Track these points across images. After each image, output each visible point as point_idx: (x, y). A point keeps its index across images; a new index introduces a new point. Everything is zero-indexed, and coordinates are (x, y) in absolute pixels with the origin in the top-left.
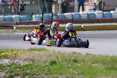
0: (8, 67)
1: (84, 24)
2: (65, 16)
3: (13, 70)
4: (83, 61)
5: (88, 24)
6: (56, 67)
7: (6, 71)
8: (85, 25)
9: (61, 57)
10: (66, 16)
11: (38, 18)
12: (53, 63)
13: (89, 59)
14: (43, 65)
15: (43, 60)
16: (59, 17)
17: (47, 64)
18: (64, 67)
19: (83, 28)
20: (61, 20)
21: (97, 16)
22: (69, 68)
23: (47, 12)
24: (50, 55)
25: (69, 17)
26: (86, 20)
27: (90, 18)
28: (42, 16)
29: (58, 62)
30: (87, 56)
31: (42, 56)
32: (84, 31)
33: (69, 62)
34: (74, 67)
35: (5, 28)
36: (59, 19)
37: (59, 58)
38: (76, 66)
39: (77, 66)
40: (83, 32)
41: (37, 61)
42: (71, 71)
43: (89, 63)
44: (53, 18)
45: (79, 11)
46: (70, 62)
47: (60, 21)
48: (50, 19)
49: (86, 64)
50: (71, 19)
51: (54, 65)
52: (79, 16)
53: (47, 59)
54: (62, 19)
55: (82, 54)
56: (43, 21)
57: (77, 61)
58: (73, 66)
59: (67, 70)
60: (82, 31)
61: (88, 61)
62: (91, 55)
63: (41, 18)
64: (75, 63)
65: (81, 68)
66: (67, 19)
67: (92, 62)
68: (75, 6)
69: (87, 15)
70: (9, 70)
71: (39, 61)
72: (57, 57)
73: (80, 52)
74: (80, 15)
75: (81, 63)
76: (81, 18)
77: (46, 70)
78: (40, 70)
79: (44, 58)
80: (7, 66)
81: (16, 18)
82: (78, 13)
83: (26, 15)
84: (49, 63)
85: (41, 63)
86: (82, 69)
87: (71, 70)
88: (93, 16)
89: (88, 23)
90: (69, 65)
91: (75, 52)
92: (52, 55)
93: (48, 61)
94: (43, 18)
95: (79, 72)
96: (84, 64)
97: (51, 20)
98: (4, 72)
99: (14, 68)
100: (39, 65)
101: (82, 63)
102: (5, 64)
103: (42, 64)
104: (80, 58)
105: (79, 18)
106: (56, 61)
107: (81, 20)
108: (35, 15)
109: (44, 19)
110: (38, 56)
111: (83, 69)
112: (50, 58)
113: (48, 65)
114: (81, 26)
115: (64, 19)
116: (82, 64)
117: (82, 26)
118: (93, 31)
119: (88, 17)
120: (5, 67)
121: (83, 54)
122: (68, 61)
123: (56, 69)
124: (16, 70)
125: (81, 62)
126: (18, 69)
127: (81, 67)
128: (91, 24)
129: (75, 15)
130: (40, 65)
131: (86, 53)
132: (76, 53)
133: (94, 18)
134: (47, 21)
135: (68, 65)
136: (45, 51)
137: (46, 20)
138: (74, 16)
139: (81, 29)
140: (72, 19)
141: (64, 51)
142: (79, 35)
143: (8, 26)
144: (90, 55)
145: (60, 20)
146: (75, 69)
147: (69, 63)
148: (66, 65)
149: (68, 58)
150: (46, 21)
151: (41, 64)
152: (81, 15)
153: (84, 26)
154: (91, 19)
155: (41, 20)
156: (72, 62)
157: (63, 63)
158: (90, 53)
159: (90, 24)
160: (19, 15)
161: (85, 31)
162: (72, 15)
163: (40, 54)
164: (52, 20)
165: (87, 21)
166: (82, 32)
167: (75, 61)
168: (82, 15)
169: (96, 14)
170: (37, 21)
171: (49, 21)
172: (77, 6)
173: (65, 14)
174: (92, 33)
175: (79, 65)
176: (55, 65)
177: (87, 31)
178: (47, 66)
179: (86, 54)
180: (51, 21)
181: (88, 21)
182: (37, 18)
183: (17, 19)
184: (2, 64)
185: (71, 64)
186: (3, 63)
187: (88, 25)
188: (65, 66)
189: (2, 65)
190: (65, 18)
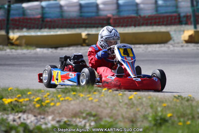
21: (104, 10)
52: (58, 10)
74: (61, 6)
88: (94, 9)
119: (81, 12)
129: (49, 6)
133: (94, 14)
138: (47, 9)
152: (63, 8)
162: (43, 8)
164: (8, 20)
168: (65, 8)
169: (101, 6)
173: (25, 5)
180: (6, 22)
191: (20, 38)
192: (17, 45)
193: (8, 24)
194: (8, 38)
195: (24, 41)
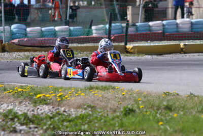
0: (48, 120)
1: (185, 41)
2: (150, 26)
3: (57, 125)
4: (183, 108)
5: (191, 41)
6: (133, 119)
7: (45, 128)
8: (187, 43)
9: (144, 102)
10: (153, 28)
11: (102, 31)
12: (129, 112)
13: (195, 104)
14: (111, 116)
15: (112, 107)
16: (139, 29)
17: (118, 114)
18: (149, 119)
19: (182, 49)
20: (143, 34)
22: (158, 121)
23: (117, 20)
24: (123, 98)
25: (158, 28)
26: (188, 34)
27: (196, 30)
28: (109, 28)
29: (137, 110)
30: (190, 99)
31: (109, 99)
32: (185, 53)
33: (158, 110)
34: (166, 120)
35: (43, 49)
36: (139, 33)
37: (140, 102)
38: (170, 117)
39: (172, 118)
40: (183, 56)
41: (100, 109)
42: (162, 127)
43: (194, 113)
44: (129, 31)
45: (175, 18)
46: (160, 111)
47: (140, 36)
48: (122, 32)
49: (188, 113)
50: (161, 33)
51: (130, 116)
52: (175, 26)
53: (119, 104)
54: (145, 33)
55: (181, 96)
56: (111, 36)
57: (173, 109)
58: (165, 116)
59: (155, 125)
60: (181, 53)
61: (192, 108)
62: (198, 97)
63: (108, 31)
64: (168, 111)
65: (179, 122)
66: (153, 33)
67: (200, 109)
68: (168, 8)
69: (189, 25)
70: (50, 125)
71: (104, 108)
72: (136, 102)
73: (177, 92)
74: (177, 24)
75: (180, 112)
76: (180, 30)
77: (117, 124)
78: (105, 125)
79: (113, 104)
80: (46, 118)
81: (62, 31)
82: (174, 21)
83: (81, 26)
84: (122, 112)
85: (107, 111)
86: (181, 122)
87: (162, 125)
89: (193, 39)
90: (158, 115)
91: (168, 93)
92: (127, 97)
93: (120, 108)
94: (110, 30)
95: (176, 128)
96: (184, 114)
97: (124, 34)
98: (42, 128)
99: (59, 122)
100: (104, 117)
101: (182, 111)
102: (42, 113)
103: (109, 113)
104: (178, 103)
105: (175, 30)
106: (135, 107)
107: (178, 34)
108: (96, 25)
109: (112, 32)
110: (101, 99)
111: (183, 122)
112: (123, 103)
113: (120, 115)
114: (179, 45)
115: (149, 32)
116: (182, 113)
117: (182, 44)
118: (201, 54)
119: (192, 29)
120: (42, 120)
121: (183, 96)
122: (155, 108)
123: (133, 122)
124: (62, 125)
125: (179, 110)
126: (65, 124)
127: (179, 120)
128: (197, 41)
129: (168, 24)
130: (106, 115)
131: (189, 94)
132: (171, 94)
133: (202, 29)
134: (119, 36)
135: (156, 116)
136: (115, 90)
137: (116, 35)
138: (167, 26)
139: (180, 50)
140: (164, 33)
141: (149, 90)
142: (176, 61)
143: (47, 45)
144: (196, 98)
145: (141, 34)
146: (168, 122)
147: (157, 113)
148: (153, 115)
149: (157, 103)
150: (115, 37)
151: (108, 115)
152: (179, 26)
153: (185, 45)
154: (198, 32)
155: (106, 34)
156: (163, 111)
157: (146, 112)
158: (196, 95)
159: (195, 41)
160: (67, 27)
161: (187, 55)
162: (163, 25)
163: (106, 95)
164: (126, 35)
165: (189, 36)
166: (181, 55)
167: (169, 108)
170: (100, 36)
171: (121, 36)
172: (172, 8)
174: (200, 57)
175: (175, 115)
176: (133, 116)
177: (190, 54)
178: (118, 117)
179: (189, 96)
180: (125, 37)
181: (192, 36)
182: (100, 32)
183: (64, 33)
184: (38, 114)
185: (160, 113)
186: (40, 112)
187: (192, 43)
188: (151, 118)
189: (38, 116)
190: (150, 30)
191: (134, 47)
192: (132, 53)
193: (126, 38)
194: (126, 48)
195: (136, 50)
